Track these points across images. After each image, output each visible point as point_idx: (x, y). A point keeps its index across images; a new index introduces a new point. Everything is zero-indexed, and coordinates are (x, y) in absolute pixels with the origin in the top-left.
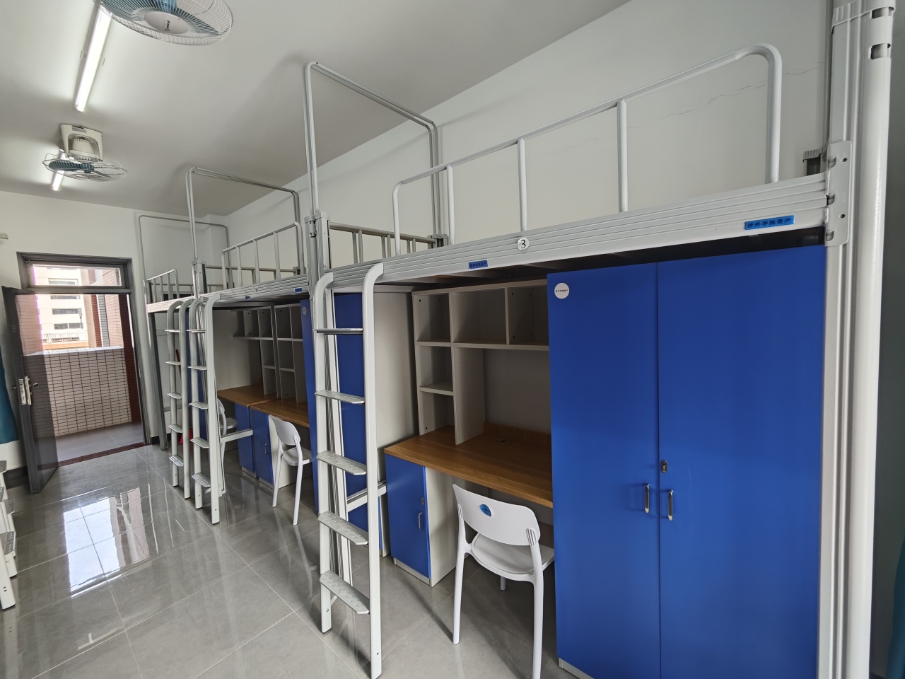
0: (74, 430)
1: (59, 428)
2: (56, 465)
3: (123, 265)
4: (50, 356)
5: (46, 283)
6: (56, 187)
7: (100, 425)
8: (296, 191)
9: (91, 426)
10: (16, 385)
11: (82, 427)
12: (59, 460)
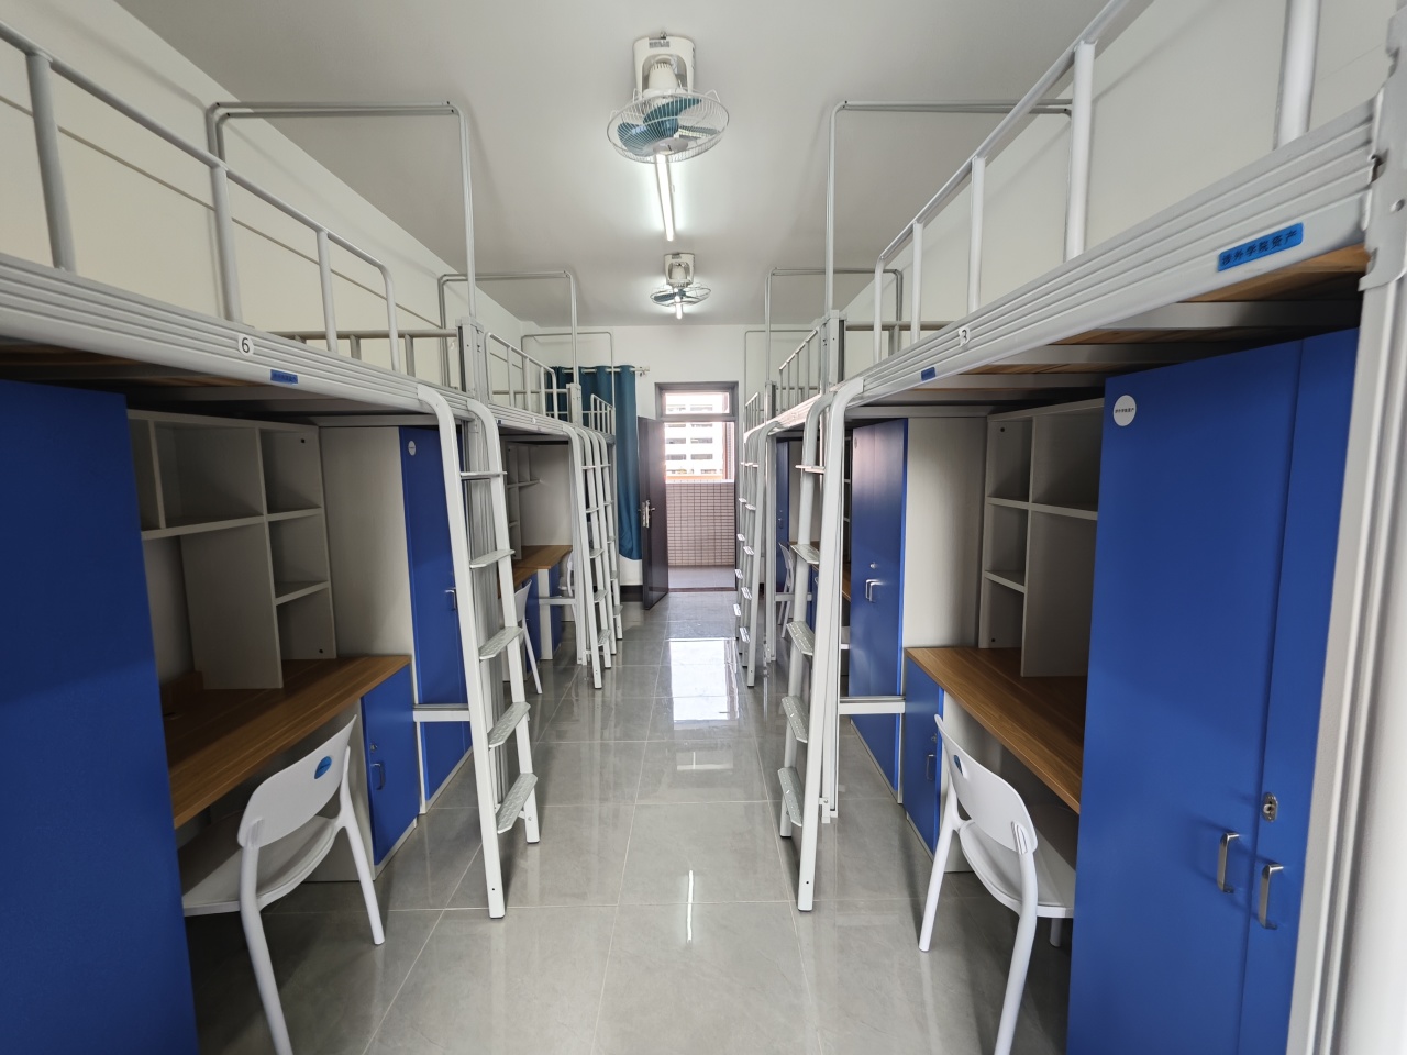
0: (692, 563)
1: (674, 556)
2: (666, 591)
3: (731, 388)
4: (674, 485)
5: (676, 412)
6: (679, 316)
7: (712, 562)
8: (900, 269)
9: (705, 562)
10: (639, 506)
11: (698, 562)
12: (670, 587)
